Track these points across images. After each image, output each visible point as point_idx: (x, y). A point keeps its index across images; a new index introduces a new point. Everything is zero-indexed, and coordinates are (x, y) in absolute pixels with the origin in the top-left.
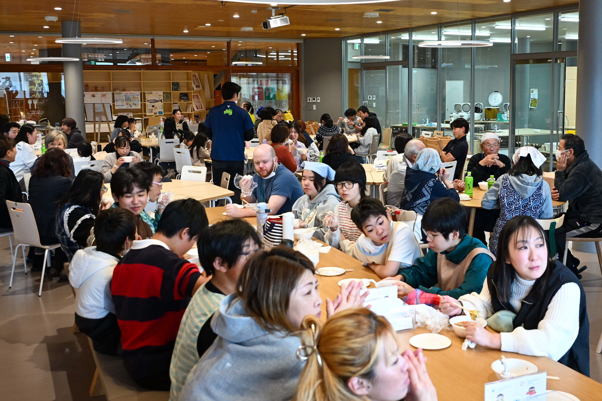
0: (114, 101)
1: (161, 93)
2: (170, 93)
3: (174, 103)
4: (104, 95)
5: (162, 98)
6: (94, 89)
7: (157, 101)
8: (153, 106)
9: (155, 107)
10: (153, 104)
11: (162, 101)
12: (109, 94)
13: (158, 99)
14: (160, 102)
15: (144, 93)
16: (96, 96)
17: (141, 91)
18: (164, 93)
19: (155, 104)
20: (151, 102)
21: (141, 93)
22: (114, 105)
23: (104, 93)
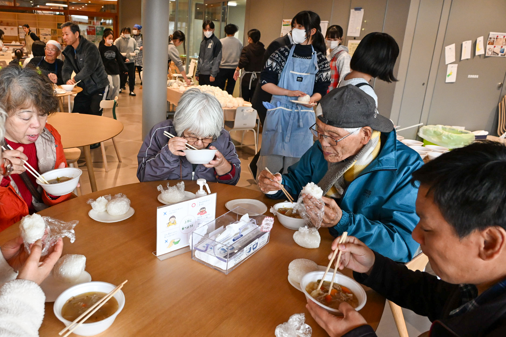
0: (19, 33)
1: (50, 30)
2: (56, 30)
3: (58, 37)
4: (12, 29)
5: (50, 33)
6: (6, 24)
7: (47, 35)
8: (45, 38)
9: (46, 38)
10: (45, 37)
11: (51, 35)
12: (16, 28)
13: (47, 33)
14: (49, 36)
15: (39, 29)
16: (7, 29)
17: (36, 27)
18: (52, 30)
19: (46, 37)
20: (43, 35)
21: (37, 29)
22: (19, 36)
23: (12, 27)
